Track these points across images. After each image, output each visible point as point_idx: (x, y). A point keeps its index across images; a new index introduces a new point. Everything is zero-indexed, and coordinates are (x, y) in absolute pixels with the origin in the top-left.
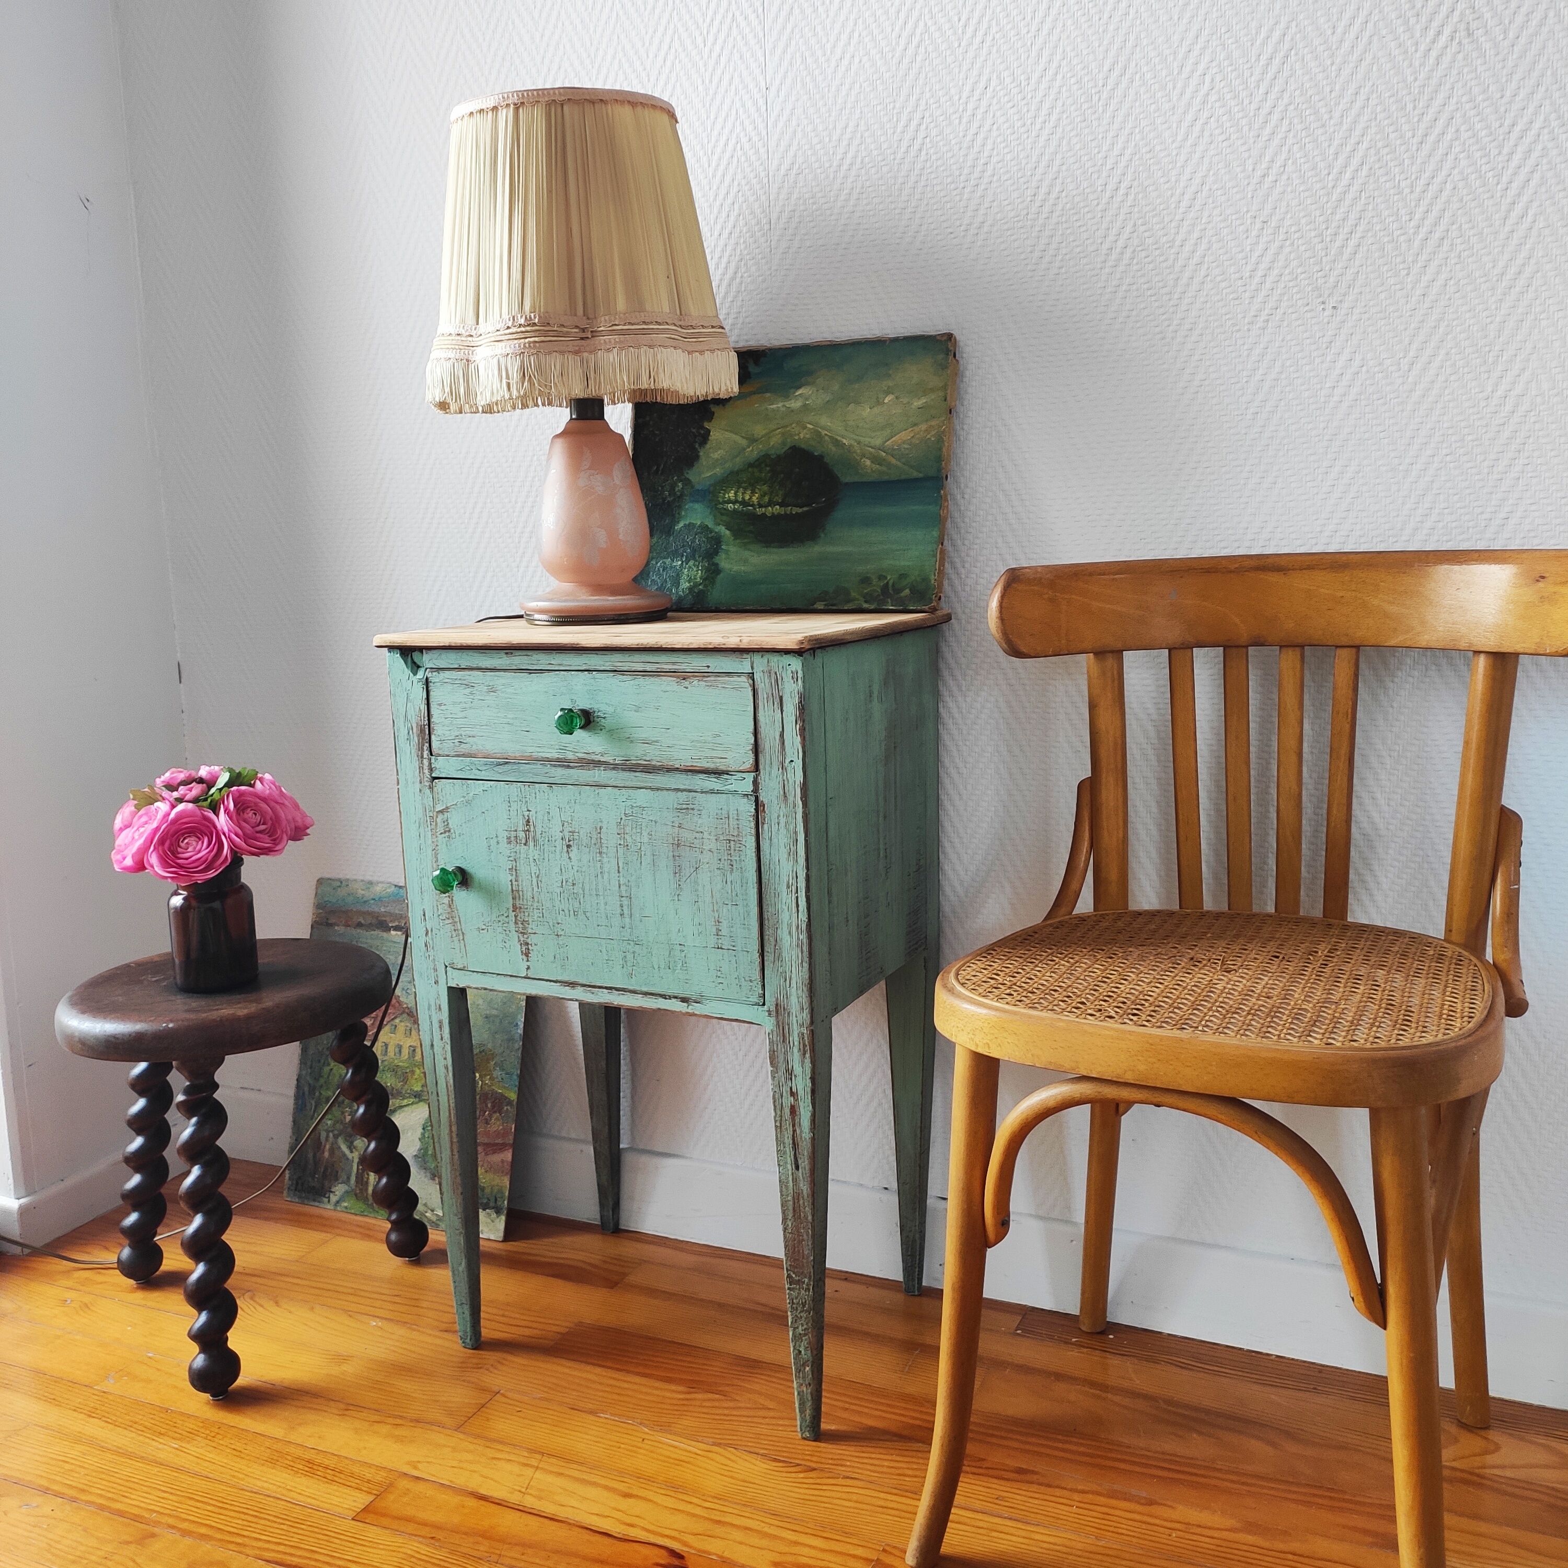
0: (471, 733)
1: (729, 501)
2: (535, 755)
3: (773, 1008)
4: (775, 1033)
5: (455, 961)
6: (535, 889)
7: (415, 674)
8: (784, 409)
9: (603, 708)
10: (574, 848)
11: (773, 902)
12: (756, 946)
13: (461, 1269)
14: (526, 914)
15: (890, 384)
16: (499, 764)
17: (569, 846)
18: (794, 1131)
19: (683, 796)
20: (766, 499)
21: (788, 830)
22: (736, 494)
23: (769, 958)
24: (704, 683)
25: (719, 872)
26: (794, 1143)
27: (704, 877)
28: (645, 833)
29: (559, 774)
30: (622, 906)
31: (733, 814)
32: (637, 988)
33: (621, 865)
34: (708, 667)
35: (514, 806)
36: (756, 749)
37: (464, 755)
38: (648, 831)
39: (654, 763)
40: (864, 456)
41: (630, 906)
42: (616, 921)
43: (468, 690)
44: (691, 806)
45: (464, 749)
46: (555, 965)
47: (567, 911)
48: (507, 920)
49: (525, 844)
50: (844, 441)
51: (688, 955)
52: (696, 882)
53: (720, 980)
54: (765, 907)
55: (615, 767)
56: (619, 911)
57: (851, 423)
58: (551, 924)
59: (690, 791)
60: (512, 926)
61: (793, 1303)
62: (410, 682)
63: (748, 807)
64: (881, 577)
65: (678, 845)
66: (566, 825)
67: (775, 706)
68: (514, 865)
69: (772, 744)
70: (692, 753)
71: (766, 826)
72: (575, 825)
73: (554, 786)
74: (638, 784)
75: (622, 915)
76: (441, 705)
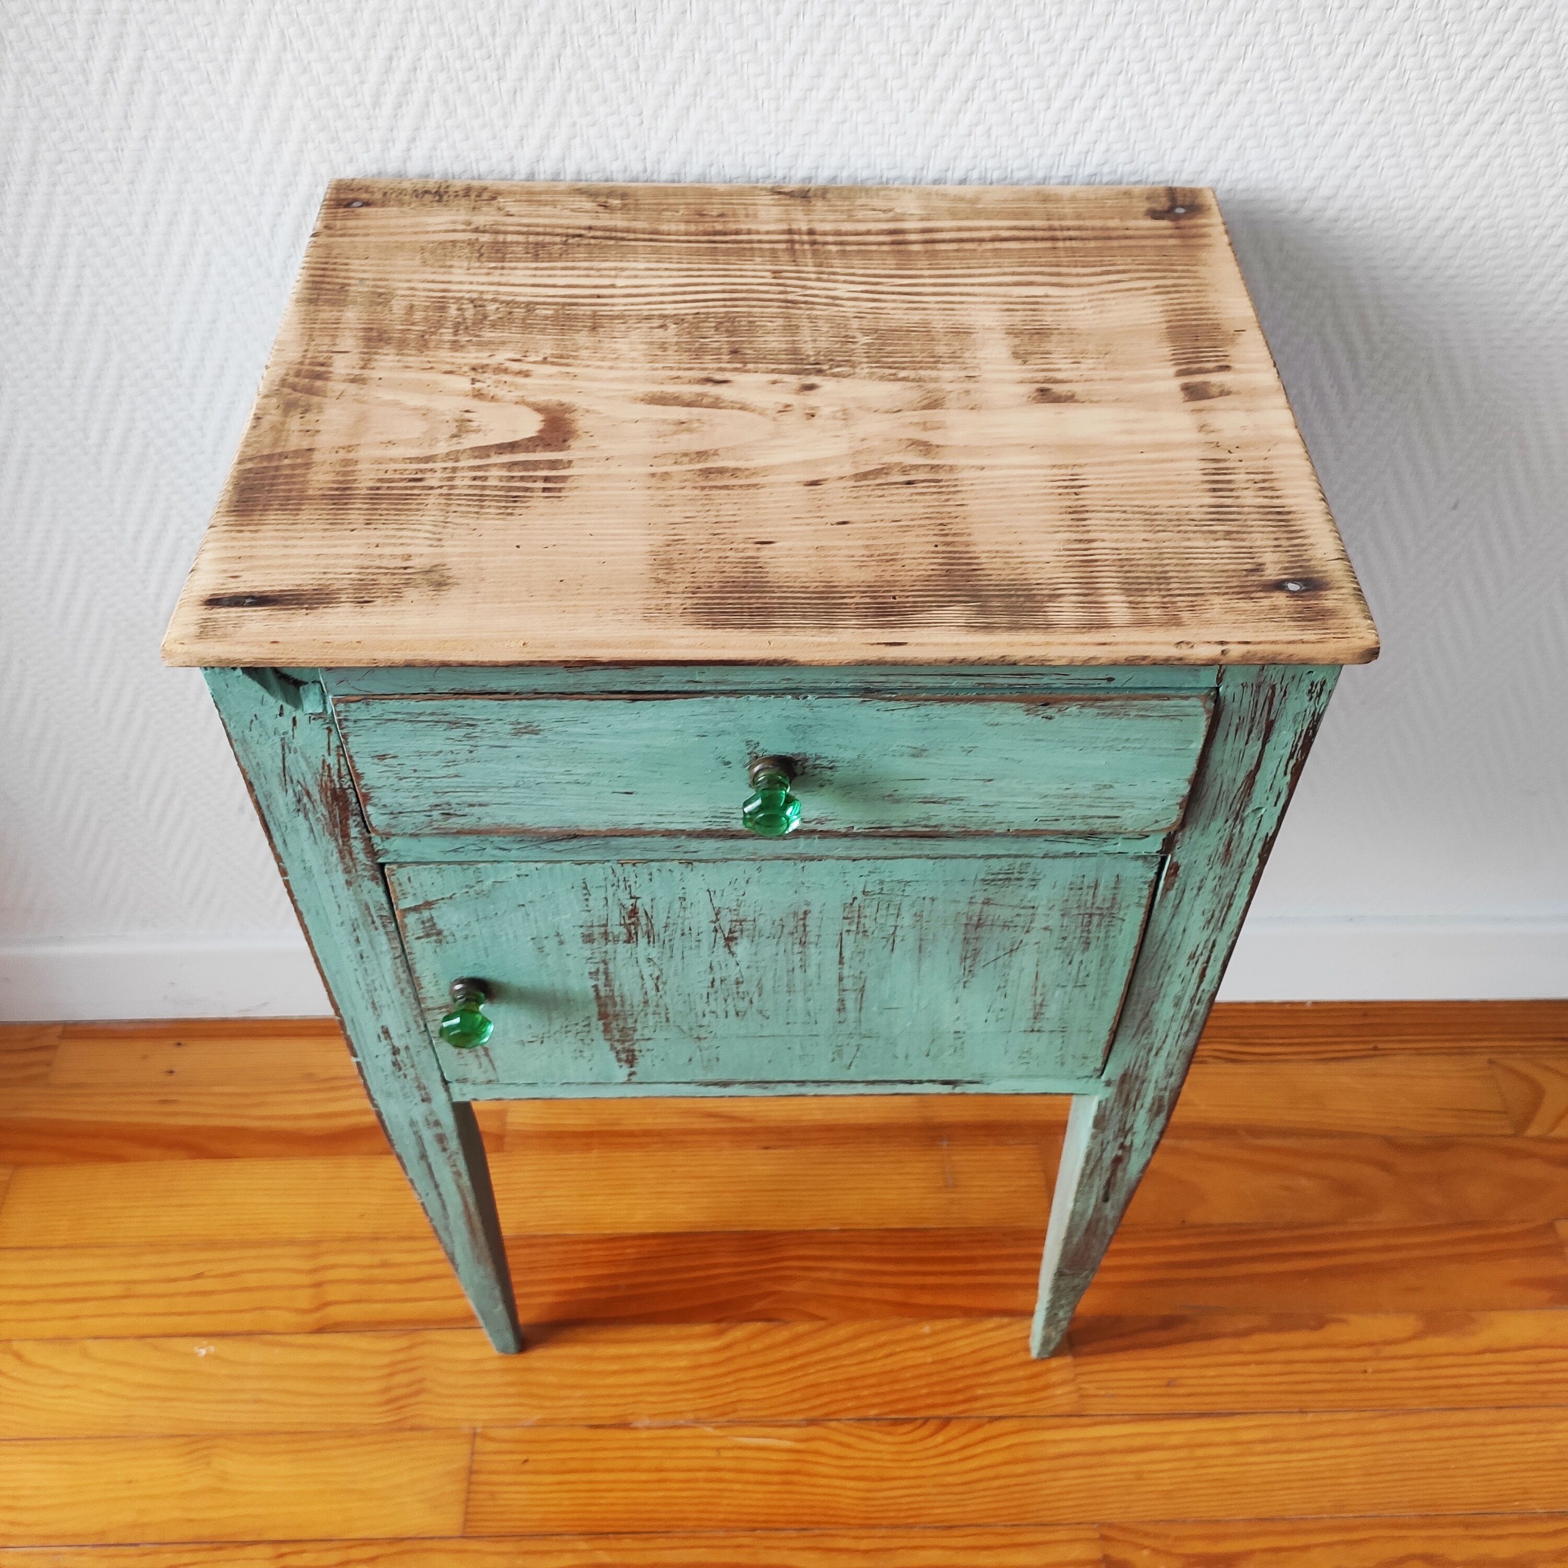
0: (475, 800)
2: (648, 826)
3: (1116, 1078)
4: (1111, 1100)
5: (469, 1076)
6: (651, 993)
7: (297, 703)
9: (830, 753)
10: (743, 941)
11: (1155, 974)
12: (1106, 1025)
14: (630, 1021)
17: (730, 939)
18: (1113, 1175)
19: (999, 865)
21: (1216, 894)
23: (1127, 1032)
24: (1096, 711)
25: (1058, 952)
26: (1108, 1183)
27: (1026, 960)
28: (906, 915)
29: (708, 847)
30: (842, 1000)
31: (1107, 882)
32: (858, 1078)
33: (847, 954)
34: (1110, 680)
35: (597, 894)
36: (1189, 802)
37: (458, 833)
38: (914, 910)
39: (945, 828)
41: (860, 1000)
42: (828, 1016)
43: (458, 733)
44: (1016, 876)
45: (457, 823)
46: (690, 1067)
47: (721, 1014)
48: (585, 1029)
49: (627, 941)
51: (968, 1042)
52: (1007, 966)
53: (1025, 1060)
54: (1137, 982)
55: (848, 835)
56: (835, 1006)
58: (685, 1028)
59: (1018, 857)
60: (597, 1035)
63: (1141, 872)
65: (978, 925)
66: (724, 912)
67: (1252, 735)
68: (602, 967)
69: (1224, 788)
70: (1040, 813)
71: (1172, 893)
72: (746, 912)
73: (695, 864)
74: (900, 853)
75: (841, 1009)
76: (382, 757)
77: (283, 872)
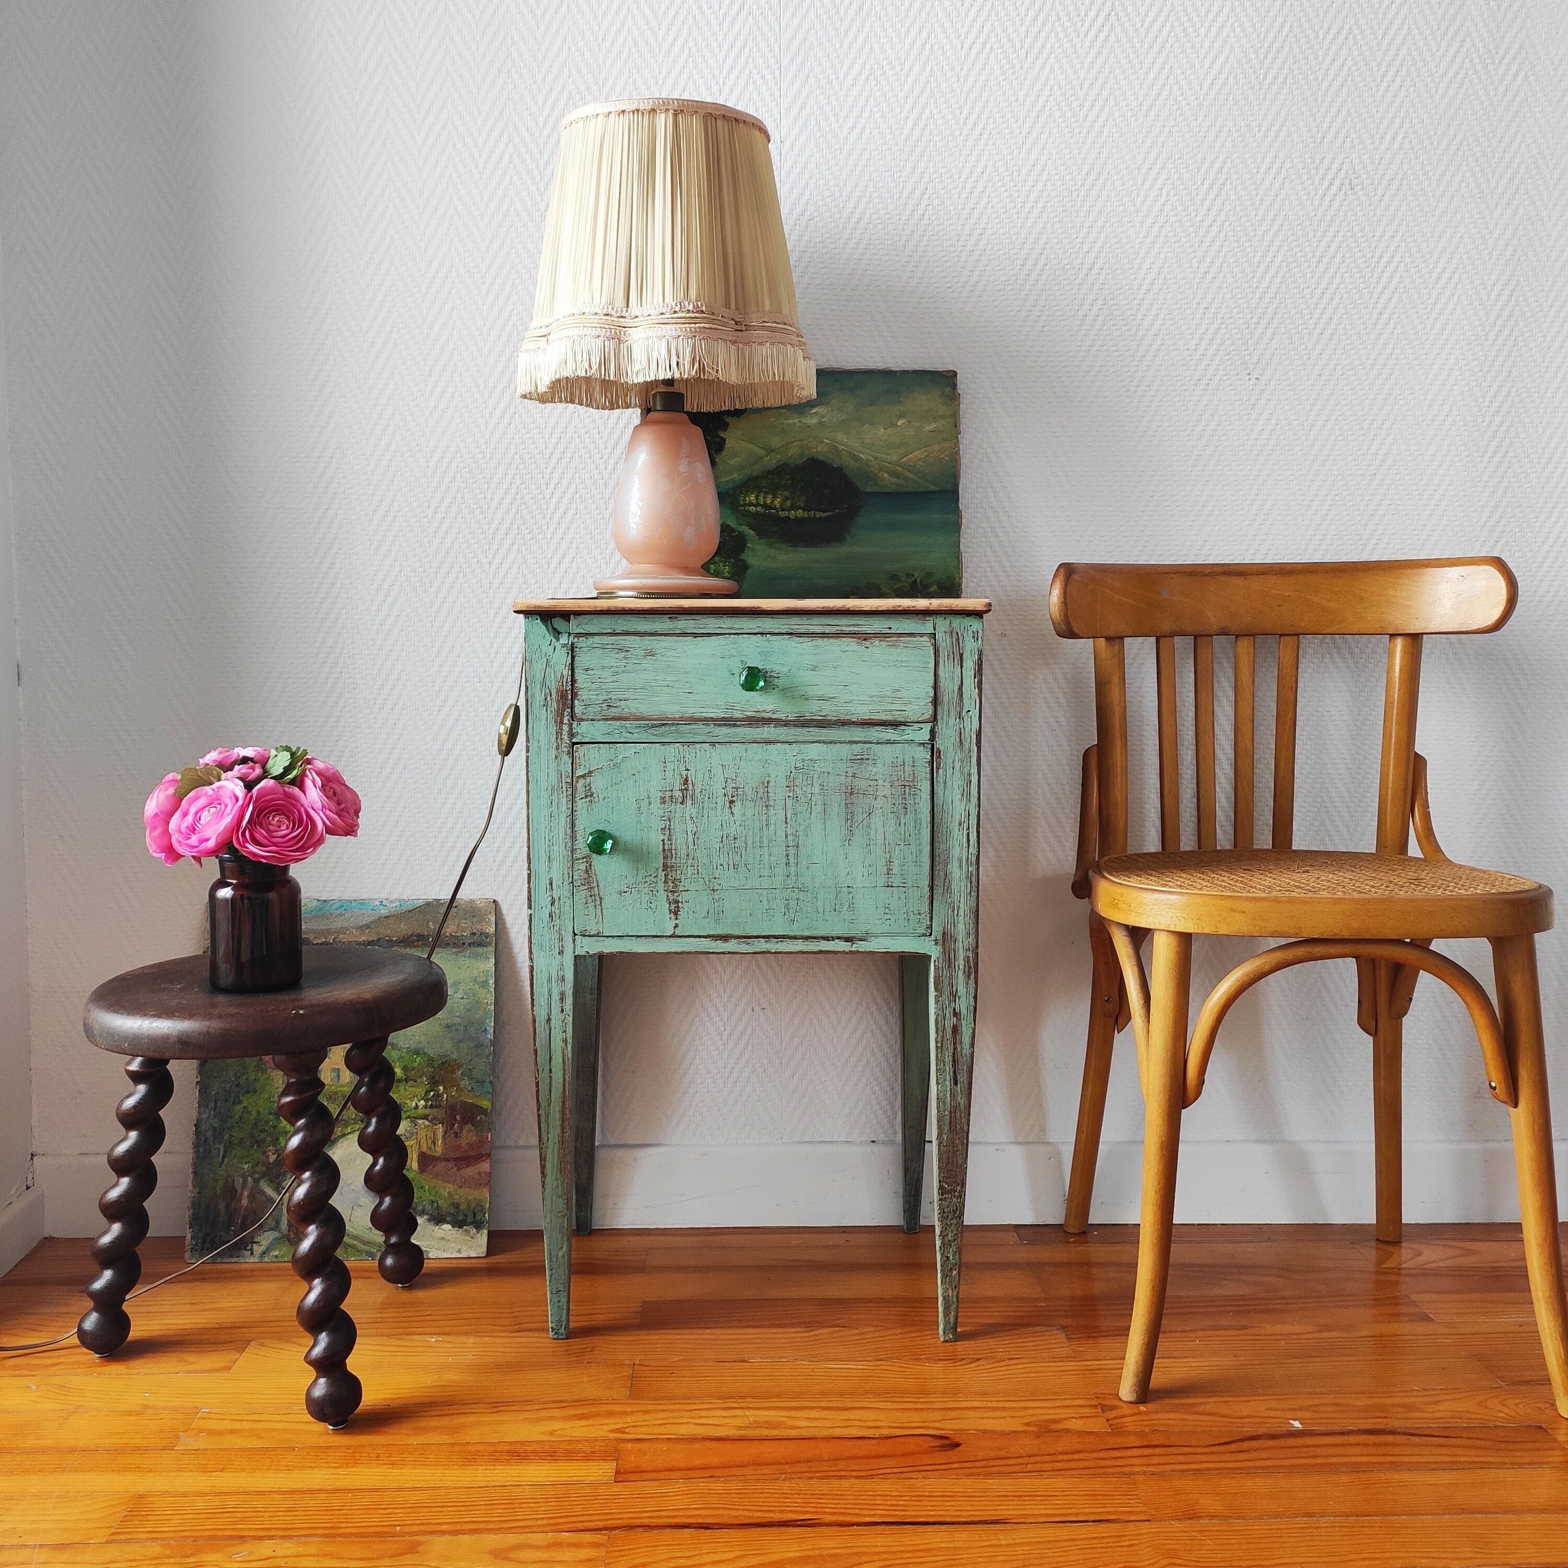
0: (623, 697)
1: (751, 504)
2: (697, 715)
3: (940, 937)
4: (941, 960)
5: (588, 928)
6: (691, 847)
7: (558, 640)
8: (798, 424)
9: (777, 668)
10: (738, 804)
11: (944, 838)
12: (926, 881)
13: (560, 1254)
14: (679, 872)
15: (902, 409)
16: (654, 726)
17: (731, 802)
18: (955, 1049)
19: (857, 748)
20: (788, 503)
21: (962, 773)
22: (757, 497)
23: (938, 891)
24: (885, 643)
25: (893, 815)
26: (954, 1061)
27: (877, 821)
28: (816, 785)
29: (724, 732)
30: (787, 855)
31: (908, 761)
32: (799, 933)
33: (789, 816)
34: (890, 628)
35: (670, 767)
36: (936, 702)
37: (613, 719)
38: (819, 781)
39: (829, 718)
40: (881, 469)
41: (797, 856)
42: (780, 871)
43: (622, 655)
44: (866, 757)
45: (613, 712)
46: (708, 920)
47: (726, 866)
48: (655, 880)
49: (682, 803)
50: (862, 456)
51: (856, 896)
52: (868, 826)
53: (888, 917)
54: (936, 844)
55: (786, 723)
56: (784, 860)
57: (866, 441)
58: (707, 880)
59: (865, 742)
60: (661, 885)
61: (944, 1212)
62: (552, 648)
63: (924, 755)
64: (909, 575)
65: (851, 793)
66: (729, 781)
67: (955, 663)
68: (668, 823)
69: (949, 699)
70: (871, 707)
71: (941, 771)
72: (740, 781)
73: (717, 745)
74: (811, 738)
75: (787, 864)
76: (587, 670)
77: (528, 751)
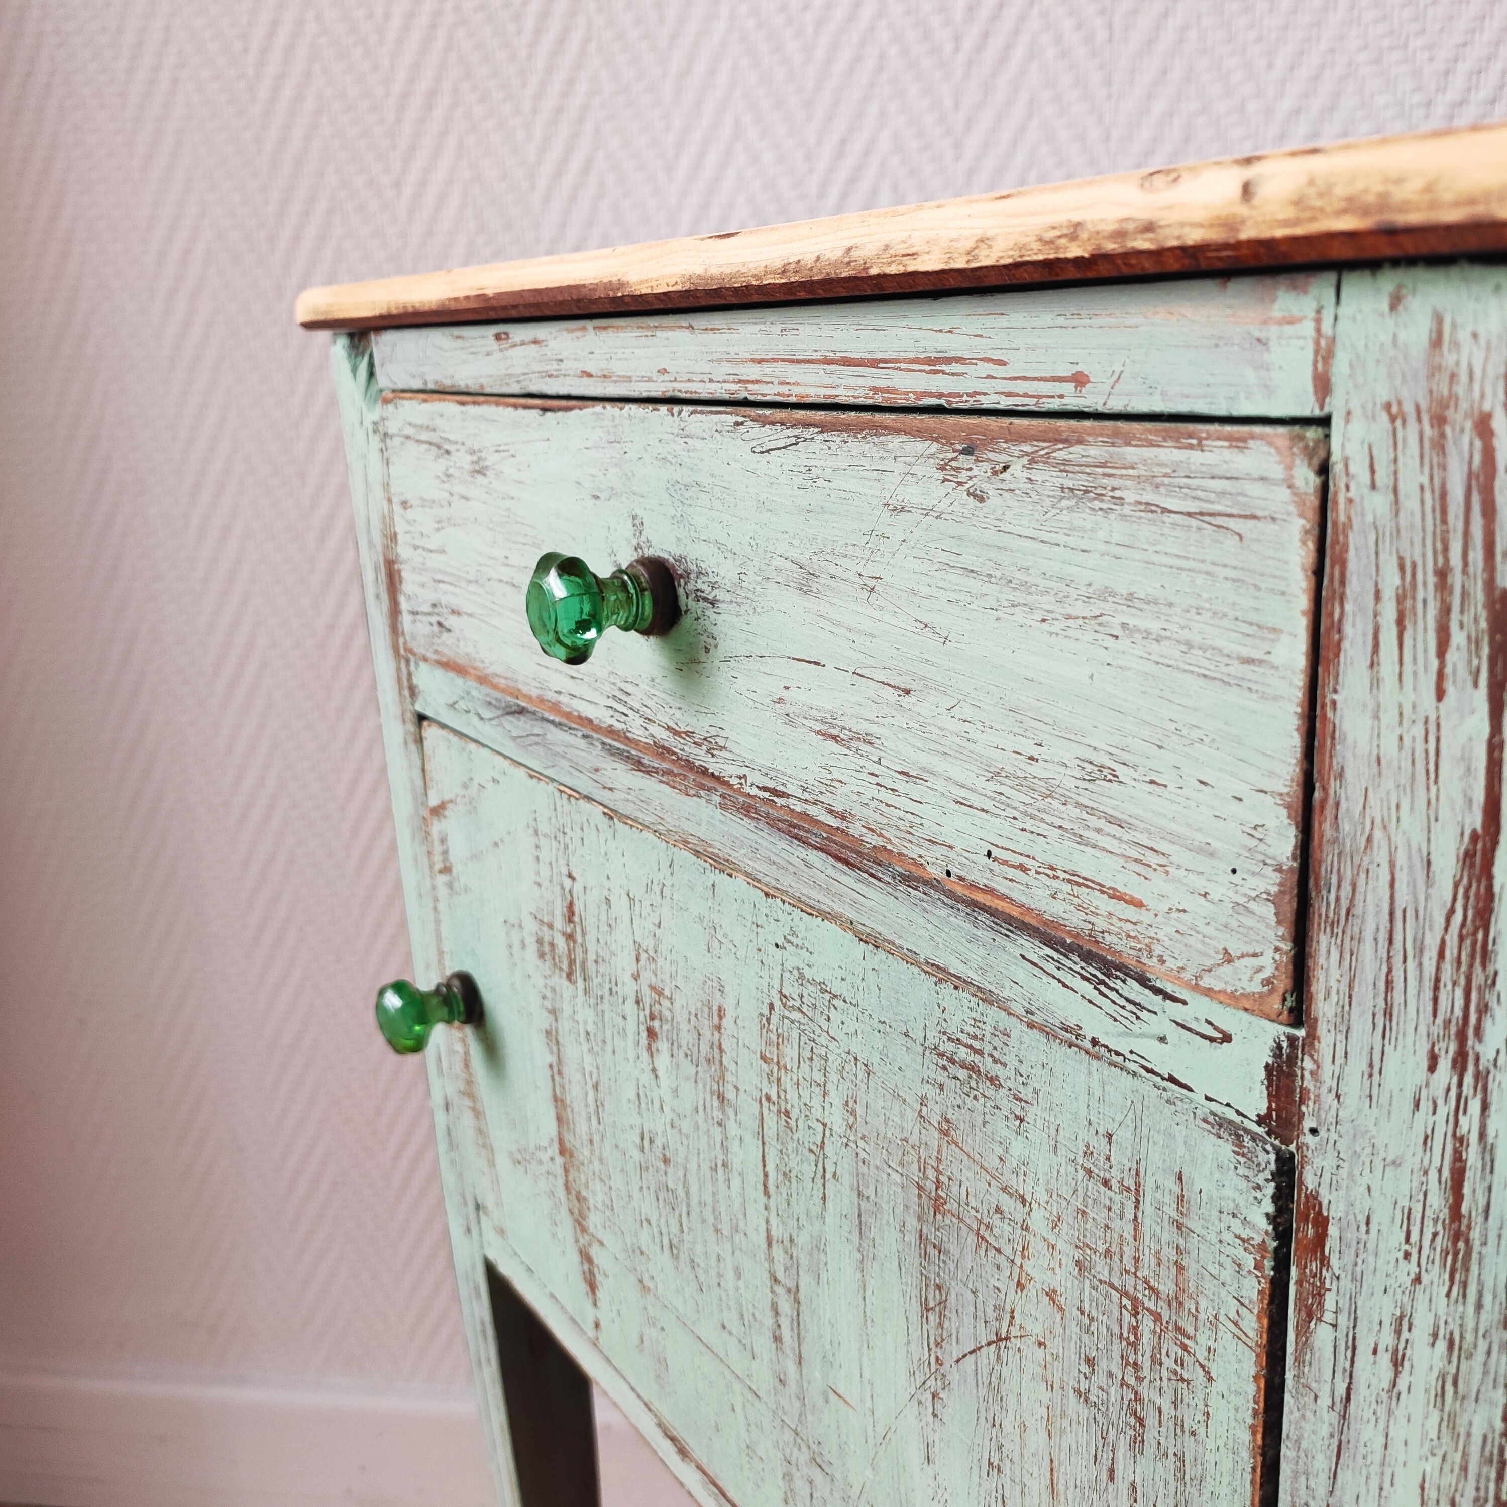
2: (566, 701)
5: (488, 1204)
6: (593, 1121)
9: (710, 561)
14: (584, 1179)
16: (509, 710)
17: (651, 1033)
19: (957, 1010)
25: (1084, 1412)
28: (836, 1096)
30: (776, 1311)
31: (1158, 1186)
33: (771, 1168)
34: (1080, 380)
35: (545, 850)
36: (1304, 903)
37: (449, 666)
39: (856, 830)
42: (765, 1347)
43: (441, 464)
44: (988, 1066)
45: (448, 645)
48: (552, 1169)
49: (569, 977)
52: (997, 1390)
56: (770, 1320)
58: (629, 1242)
59: (985, 996)
60: (561, 1192)
63: (1237, 1193)
66: (643, 959)
67: (1452, 656)
69: (1403, 898)
70: (992, 830)
71: (1322, 1336)
72: (663, 971)
73: (616, 821)
75: (777, 1338)
